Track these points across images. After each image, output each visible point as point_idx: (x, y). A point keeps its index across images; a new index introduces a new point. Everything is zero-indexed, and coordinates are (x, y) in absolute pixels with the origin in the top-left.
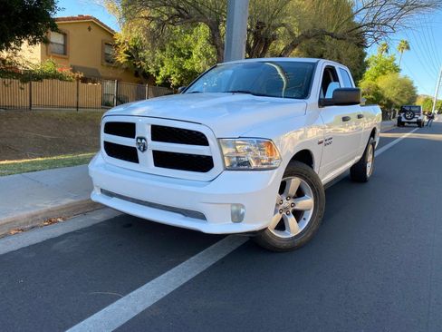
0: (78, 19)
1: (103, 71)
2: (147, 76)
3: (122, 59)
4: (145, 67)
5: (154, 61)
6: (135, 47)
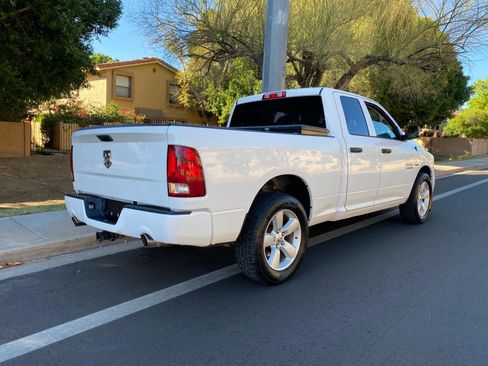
0: (143, 61)
1: (168, 113)
2: (210, 115)
3: (184, 99)
4: (208, 107)
5: (216, 100)
6: (199, 87)
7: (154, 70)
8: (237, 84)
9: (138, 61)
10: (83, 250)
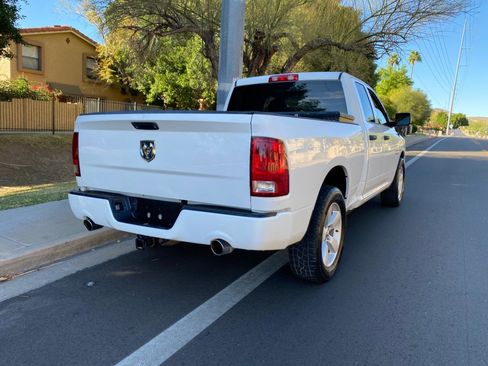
0: (52, 29)
1: (85, 88)
2: (135, 93)
3: (106, 75)
4: (133, 84)
5: (142, 76)
6: (121, 62)
7: (68, 41)
8: (166, 61)
9: (48, 29)
10: (73, 256)
